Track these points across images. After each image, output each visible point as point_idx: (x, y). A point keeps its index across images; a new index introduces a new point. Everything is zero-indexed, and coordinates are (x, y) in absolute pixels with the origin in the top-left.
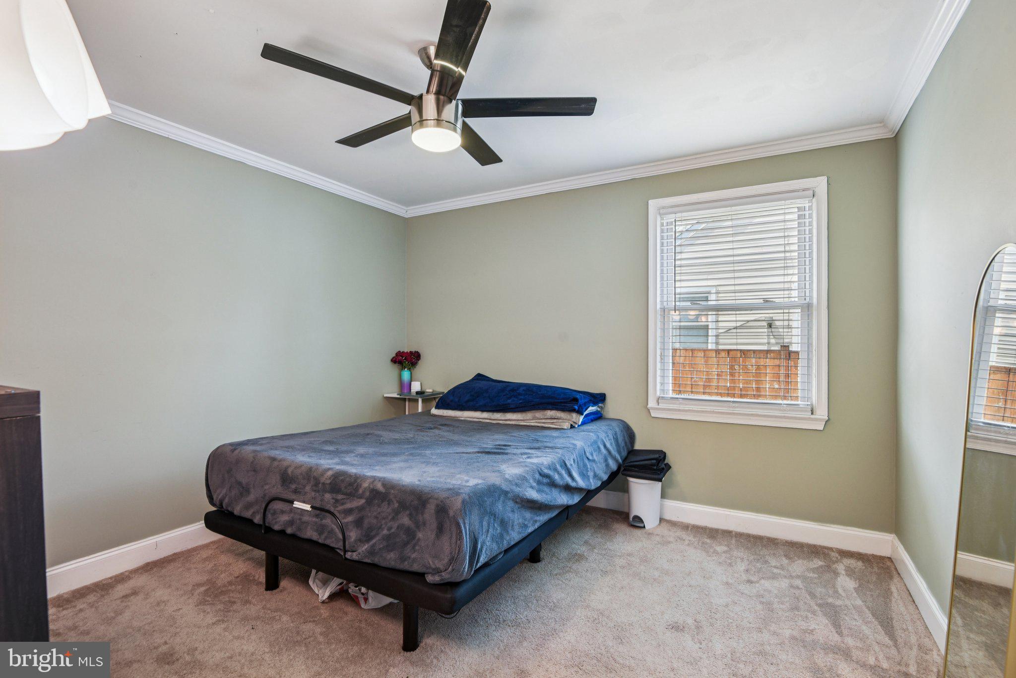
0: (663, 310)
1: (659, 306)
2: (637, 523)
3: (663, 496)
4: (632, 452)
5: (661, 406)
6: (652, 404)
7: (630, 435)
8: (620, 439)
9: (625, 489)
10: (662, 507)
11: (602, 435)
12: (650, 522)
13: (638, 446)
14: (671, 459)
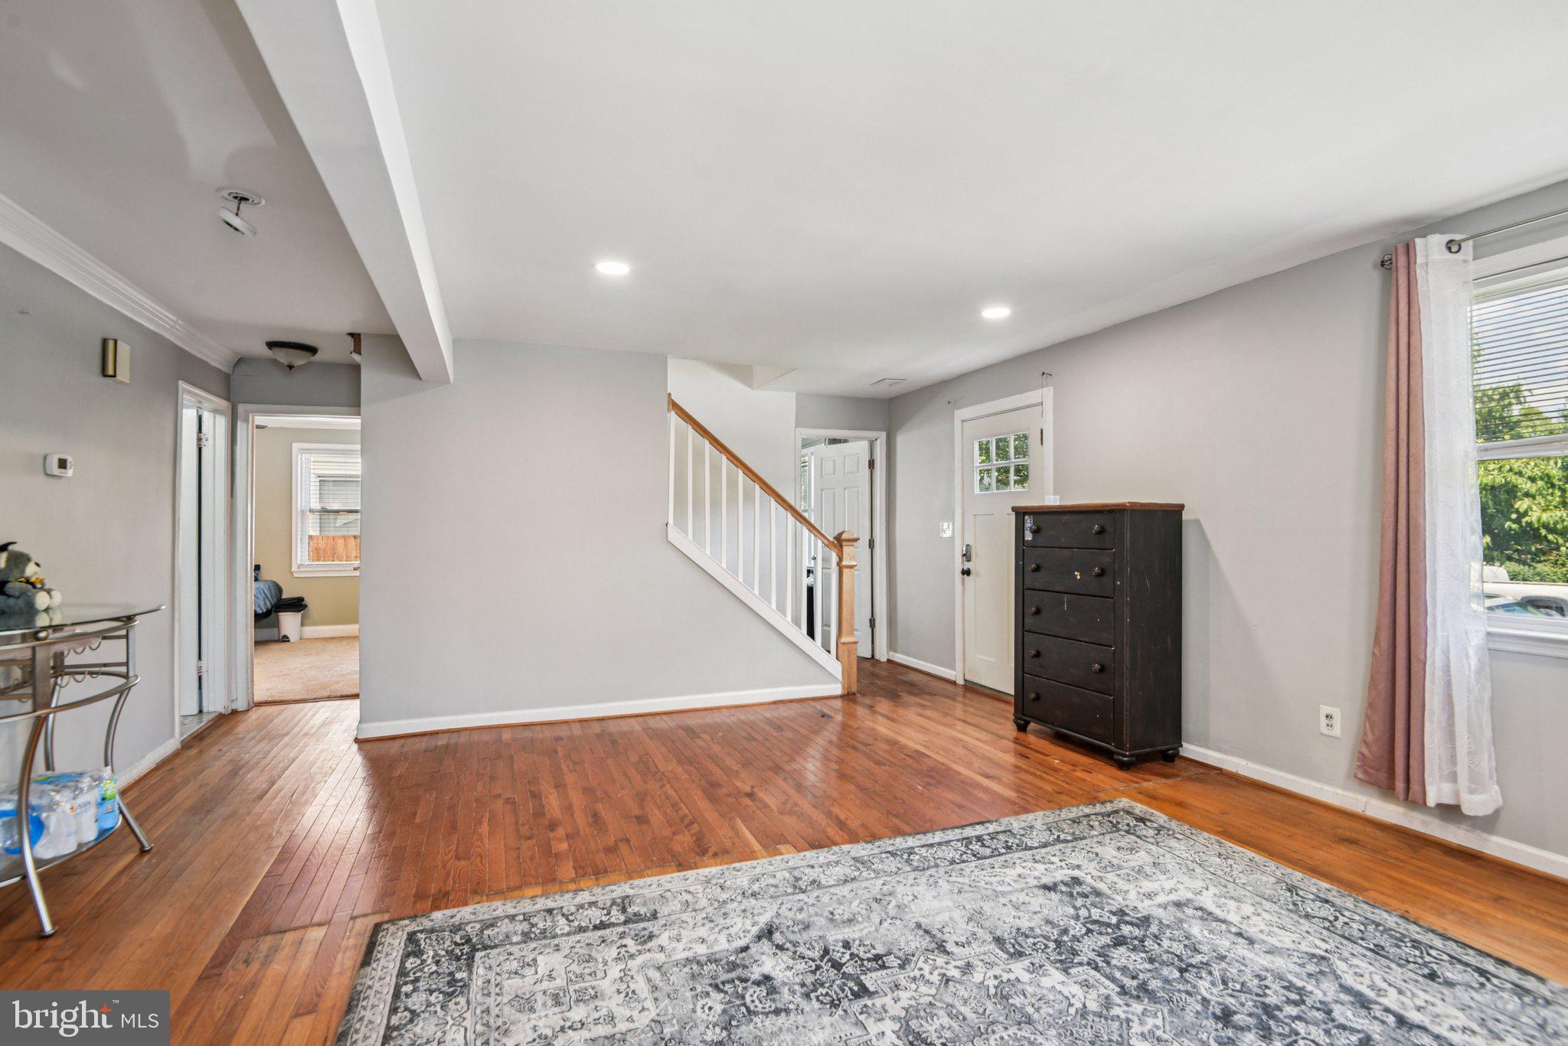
0: (302, 511)
1: (299, 509)
2: (285, 639)
3: (302, 624)
4: (280, 599)
5: (301, 570)
6: (294, 569)
7: (280, 590)
8: (273, 591)
9: (276, 624)
10: (301, 632)
11: (262, 586)
12: (293, 638)
13: (285, 596)
14: (307, 601)
